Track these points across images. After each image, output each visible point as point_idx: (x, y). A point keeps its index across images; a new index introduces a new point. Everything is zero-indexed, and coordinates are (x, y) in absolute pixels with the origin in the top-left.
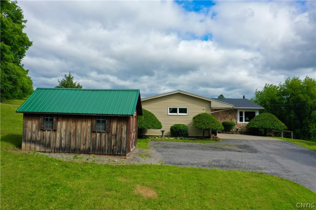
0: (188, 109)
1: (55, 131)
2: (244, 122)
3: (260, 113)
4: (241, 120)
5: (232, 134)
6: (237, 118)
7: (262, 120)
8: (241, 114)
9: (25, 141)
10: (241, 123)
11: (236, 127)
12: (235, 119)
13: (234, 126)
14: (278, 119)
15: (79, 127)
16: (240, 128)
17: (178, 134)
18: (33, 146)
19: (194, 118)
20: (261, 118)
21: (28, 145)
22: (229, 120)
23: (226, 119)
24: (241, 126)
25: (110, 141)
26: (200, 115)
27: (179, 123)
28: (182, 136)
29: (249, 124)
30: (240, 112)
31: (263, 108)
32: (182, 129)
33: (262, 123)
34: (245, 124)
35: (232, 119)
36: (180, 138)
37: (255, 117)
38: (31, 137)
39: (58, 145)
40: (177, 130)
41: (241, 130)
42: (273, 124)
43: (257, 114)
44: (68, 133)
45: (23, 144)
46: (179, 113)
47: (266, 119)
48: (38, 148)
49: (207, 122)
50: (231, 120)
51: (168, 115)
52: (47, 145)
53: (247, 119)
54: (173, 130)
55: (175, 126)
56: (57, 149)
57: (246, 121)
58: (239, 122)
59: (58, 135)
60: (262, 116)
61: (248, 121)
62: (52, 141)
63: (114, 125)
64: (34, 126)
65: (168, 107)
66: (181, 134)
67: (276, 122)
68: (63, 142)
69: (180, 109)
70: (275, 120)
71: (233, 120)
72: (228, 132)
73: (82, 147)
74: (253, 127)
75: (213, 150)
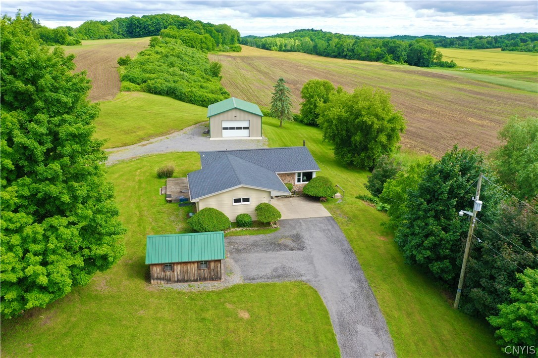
0: (251, 199)
1: (173, 271)
2: (301, 182)
4: (299, 180)
5: (290, 197)
6: (295, 179)
9: (153, 279)
10: (299, 183)
11: (294, 189)
12: (293, 181)
15: (189, 268)
16: (298, 189)
17: (243, 225)
18: (159, 281)
21: (156, 281)
22: (287, 182)
24: (299, 186)
25: (210, 273)
28: (247, 226)
29: (307, 185)
30: (298, 174)
34: (302, 184)
35: (290, 181)
36: (246, 228)
38: (157, 277)
39: (176, 279)
43: (314, 175)
44: (182, 272)
45: (152, 281)
46: (243, 202)
48: (162, 282)
51: (233, 205)
52: (168, 280)
53: (305, 178)
56: (176, 281)
57: (303, 181)
58: (297, 183)
59: (175, 273)
61: (306, 181)
62: (172, 277)
63: (212, 264)
64: (158, 270)
66: (246, 224)
68: (179, 277)
69: (243, 199)
73: (192, 279)
75: (273, 250)
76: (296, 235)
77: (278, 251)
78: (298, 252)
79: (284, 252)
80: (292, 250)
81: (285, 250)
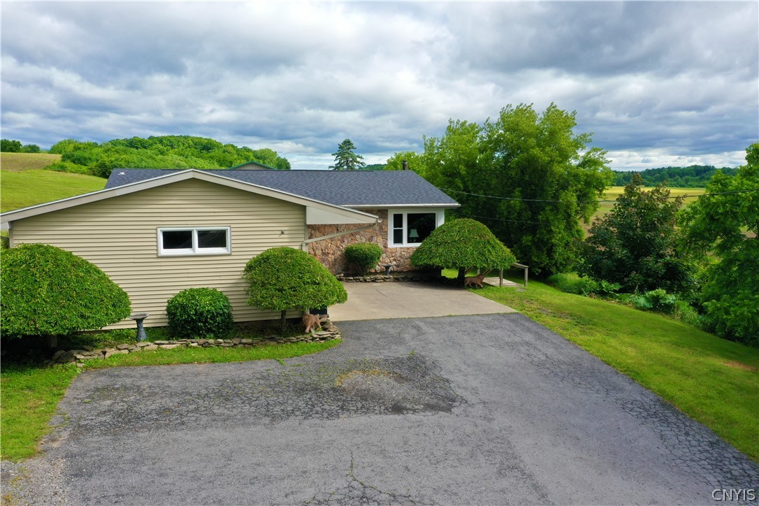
0: (231, 232)
2: (405, 244)
3: (447, 219)
4: (398, 239)
5: (373, 281)
6: (386, 232)
7: (455, 241)
8: (398, 220)
10: (398, 246)
11: (385, 260)
12: (380, 238)
13: (378, 258)
14: (494, 237)
16: (395, 260)
17: (192, 329)
19: (249, 268)
20: (451, 236)
22: (364, 240)
23: (358, 236)
24: (398, 254)
26: (268, 258)
27: (198, 287)
28: (209, 331)
29: (418, 250)
30: (395, 215)
31: (457, 204)
32: (208, 311)
33: (454, 251)
34: (408, 249)
35: (372, 237)
36: (202, 341)
37: (434, 233)
40: (189, 316)
41: (397, 266)
42: (483, 255)
43: (440, 222)
46: (201, 245)
47: (466, 241)
49: (293, 284)
50: (370, 239)
51: (159, 255)
53: (415, 234)
54: (174, 314)
55: (180, 300)
57: (410, 240)
58: (391, 244)
60: (454, 228)
61: (418, 240)
65: (159, 230)
66: (205, 326)
67: (490, 249)
69: (202, 234)
70: (488, 242)
71: (375, 238)
72: (361, 278)
74: (430, 265)
75: (307, 416)
76: (409, 359)
77: (331, 415)
78: (430, 418)
79: (359, 420)
80: (397, 409)
81: (366, 410)
